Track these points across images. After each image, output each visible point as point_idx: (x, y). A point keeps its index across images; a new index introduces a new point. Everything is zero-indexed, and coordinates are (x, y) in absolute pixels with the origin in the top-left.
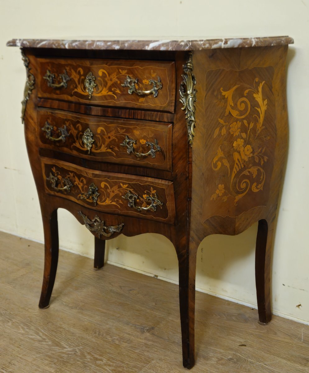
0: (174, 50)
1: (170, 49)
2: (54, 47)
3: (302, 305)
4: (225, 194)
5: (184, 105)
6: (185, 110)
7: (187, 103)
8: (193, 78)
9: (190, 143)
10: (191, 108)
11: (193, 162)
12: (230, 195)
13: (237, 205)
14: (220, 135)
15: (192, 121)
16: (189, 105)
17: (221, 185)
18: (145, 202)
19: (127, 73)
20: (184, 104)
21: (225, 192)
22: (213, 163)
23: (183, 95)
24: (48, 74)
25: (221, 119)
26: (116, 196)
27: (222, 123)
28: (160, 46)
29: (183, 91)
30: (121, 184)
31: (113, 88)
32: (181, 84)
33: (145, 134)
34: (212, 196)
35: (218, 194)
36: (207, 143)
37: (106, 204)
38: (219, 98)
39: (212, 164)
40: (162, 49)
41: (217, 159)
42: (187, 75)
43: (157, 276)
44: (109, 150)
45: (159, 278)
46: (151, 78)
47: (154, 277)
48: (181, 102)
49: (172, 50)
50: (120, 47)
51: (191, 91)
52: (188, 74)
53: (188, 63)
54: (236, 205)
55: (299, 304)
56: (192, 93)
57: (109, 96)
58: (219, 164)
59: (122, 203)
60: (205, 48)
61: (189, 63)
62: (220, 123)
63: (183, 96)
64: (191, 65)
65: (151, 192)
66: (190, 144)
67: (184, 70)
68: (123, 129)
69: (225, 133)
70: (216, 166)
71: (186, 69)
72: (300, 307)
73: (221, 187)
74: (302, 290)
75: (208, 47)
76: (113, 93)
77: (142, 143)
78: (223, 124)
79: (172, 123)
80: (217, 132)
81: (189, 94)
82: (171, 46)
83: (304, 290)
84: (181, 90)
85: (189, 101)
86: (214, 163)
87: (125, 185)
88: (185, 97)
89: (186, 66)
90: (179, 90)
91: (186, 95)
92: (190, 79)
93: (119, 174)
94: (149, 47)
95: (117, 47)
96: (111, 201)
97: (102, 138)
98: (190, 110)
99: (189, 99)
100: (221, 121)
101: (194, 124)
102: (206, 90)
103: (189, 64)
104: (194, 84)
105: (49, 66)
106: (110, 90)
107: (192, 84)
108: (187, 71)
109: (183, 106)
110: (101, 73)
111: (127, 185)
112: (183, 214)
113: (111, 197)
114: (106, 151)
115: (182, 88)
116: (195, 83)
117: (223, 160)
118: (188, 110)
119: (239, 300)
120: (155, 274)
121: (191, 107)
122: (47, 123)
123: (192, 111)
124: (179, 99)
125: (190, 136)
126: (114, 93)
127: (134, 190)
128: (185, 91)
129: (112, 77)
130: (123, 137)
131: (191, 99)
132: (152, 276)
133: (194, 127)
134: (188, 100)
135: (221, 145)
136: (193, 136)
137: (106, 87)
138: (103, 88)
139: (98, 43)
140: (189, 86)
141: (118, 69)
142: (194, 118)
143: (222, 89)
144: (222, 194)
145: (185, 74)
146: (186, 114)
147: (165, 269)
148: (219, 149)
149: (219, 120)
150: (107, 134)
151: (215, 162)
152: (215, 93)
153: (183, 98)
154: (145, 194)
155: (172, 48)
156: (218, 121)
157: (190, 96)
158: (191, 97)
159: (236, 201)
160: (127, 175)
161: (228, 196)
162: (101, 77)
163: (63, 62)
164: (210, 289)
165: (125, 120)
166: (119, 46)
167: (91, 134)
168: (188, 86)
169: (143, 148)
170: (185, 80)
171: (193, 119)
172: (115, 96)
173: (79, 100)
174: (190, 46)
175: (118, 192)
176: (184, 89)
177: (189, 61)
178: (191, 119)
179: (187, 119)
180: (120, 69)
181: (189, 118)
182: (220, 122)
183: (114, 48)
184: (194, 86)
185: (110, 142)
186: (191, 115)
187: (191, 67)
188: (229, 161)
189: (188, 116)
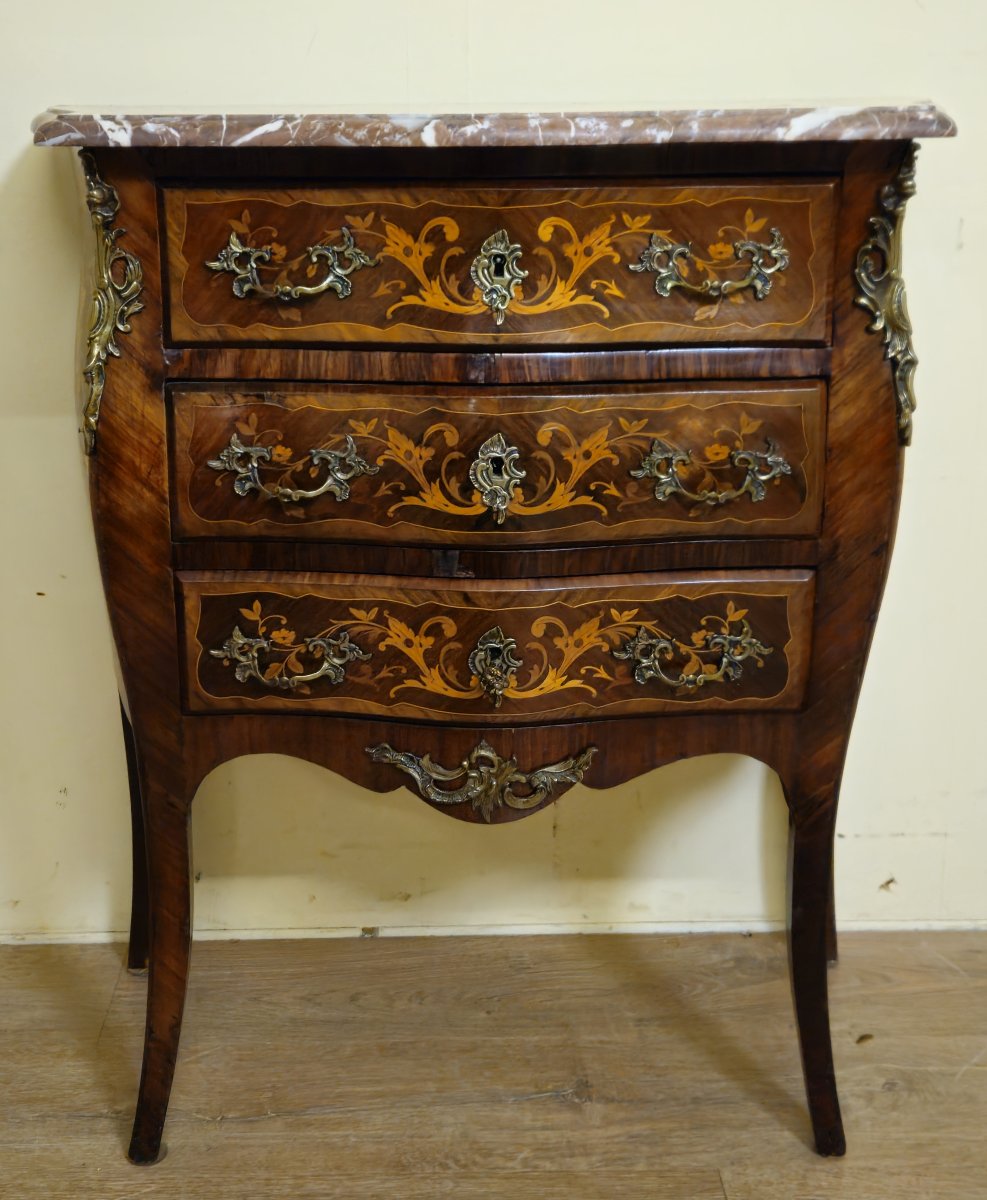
2: (344, 141)
3: (896, 879)
5: (881, 315)
6: (883, 330)
18: (694, 657)
19: (652, 225)
20: (879, 310)
23: (876, 284)
24: (237, 248)
26: (591, 657)
28: (835, 126)
29: (872, 269)
30: (614, 612)
31: (595, 281)
32: (866, 249)
33: (724, 427)
37: (541, 693)
40: (849, 134)
43: (371, 931)
44: (586, 500)
45: (382, 933)
46: (745, 235)
47: (361, 939)
48: (864, 306)
52: (898, 213)
53: (906, 179)
55: (887, 879)
57: (579, 309)
59: (609, 678)
63: (872, 288)
65: (725, 618)
66: (906, 438)
67: (887, 202)
68: (640, 419)
71: (893, 200)
72: (891, 885)
74: (897, 835)
76: (595, 300)
77: (714, 459)
79: (825, 378)
81: (898, 280)
83: (903, 834)
84: (864, 269)
85: (899, 302)
87: (626, 613)
88: (879, 289)
89: (893, 190)
90: (857, 270)
91: (886, 284)
93: (605, 578)
94: (794, 132)
95: (662, 136)
96: (565, 678)
97: (558, 458)
99: (899, 296)
103: (909, 183)
105: (239, 219)
106: (582, 286)
108: (896, 205)
109: (875, 318)
110: (551, 230)
111: (635, 611)
112: (843, 668)
113: (565, 665)
114: (573, 503)
115: (870, 261)
118: (896, 330)
119: (692, 922)
120: (362, 926)
122: (240, 436)
124: (856, 298)
125: (908, 411)
126: (600, 298)
127: (662, 624)
129: (589, 241)
130: (640, 448)
132: (357, 933)
137: (565, 278)
138: (554, 285)
139: (583, 124)
140: (897, 252)
141: (618, 211)
146: (888, 343)
147: (407, 897)
150: (579, 445)
153: (872, 292)
154: (700, 628)
160: (636, 575)
162: (549, 246)
163: (330, 199)
164: (585, 917)
165: (641, 386)
167: (512, 452)
168: (892, 253)
169: (714, 474)
170: (884, 236)
172: (604, 309)
173: (433, 335)
175: (599, 642)
179: (894, 358)
180: (626, 211)
181: (902, 354)
183: (655, 137)
185: (591, 470)
189: (899, 348)
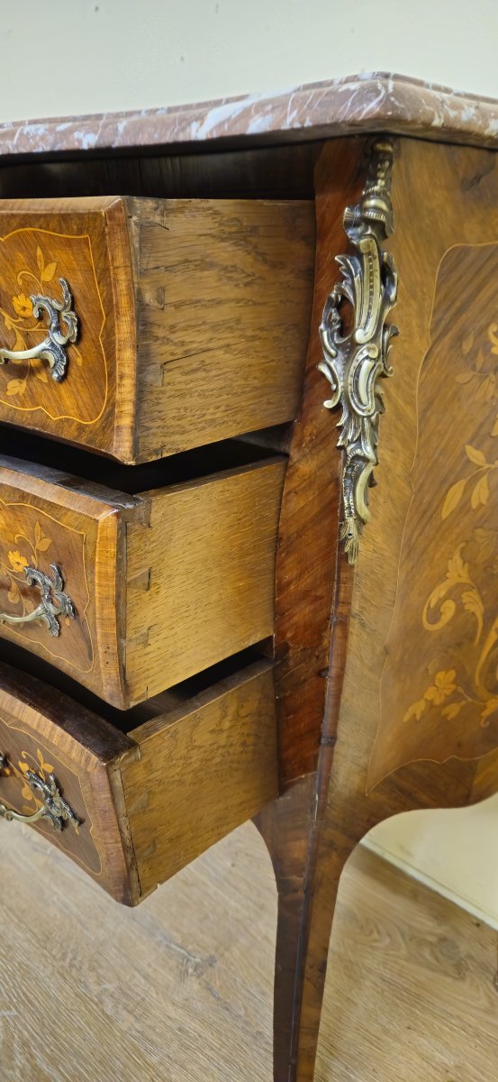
0: (308, 123)
1: (290, 121)
4: (454, 698)
5: (336, 391)
6: (337, 410)
7: (350, 380)
8: (386, 273)
9: (347, 549)
10: (367, 406)
11: (352, 619)
12: (470, 700)
13: (488, 723)
14: (464, 506)
15: (366, 460)
16: (357, 393)
17: (446, 673)
20: (336, 382)
21: (455, 692)
22: (429, 607)
23: (338, 346)
25: (477, 448)
27: (480, 463)
28: (246, 114)
29: (337, 327)
32: (330, 298)
34: (410, 709)
35: (432, 701)
36: (414, 539)
38: (479, 366)
39: (425, 610)
40: (257, 126)
41: (442, 594)
42: (360, 256)
48: (323, 375)
49: (297, 125)
50: (100, 137)
51: (371, 329)
52: (363, 250)
53: (368, 197)
54: (483, 726)
56: (374, 339)
58: (449, 609)
60: (457, 119)
61: (378, 195)
62: (469, 461)
63: (333, 352)
64: (384, 206)
66: (347, 554)
67: (350, 232)
69: (484, 502)
70: (435, 615)
71: (359, 230)
73: (445, 679)
75: (470, 122)
78: (481, 467)
80: (454, 496)
81: (363, 345)
82: (293, 108)
84: (329, 325)
85: (357, 375)
86: (432, 606)
88: (341, 356)
89: (358, 214)
90: (322, 326)
91: (350, 348)
92: (371, 274)
94: (200, 132)
98: (360, 412)
99: (360, 366)
100: (476, 456)
101: (371, 475)
102: (432, 332)
103: (372, 202)
104: (386, 300)
107: (378, 300)
108: (361, 236)
109: (330, 394)
115: (335, 316)
116: (392, 296)
117: (463, 596)
118: (352, 412)
121: (364, 399)
123: (369, 417)
124: (317, 363)
125: (351, 521)
128: (346, 328)
131: (367, 365)
133: (371, 482)
134: (352, 371)
135: (462, 545)
136: (361, 522)
140: (366, 307)
142: (375, 447)
143: (493, 328)
144: (443, 697)
145: (353, 251)
146: (340, 428)
148: (457, 557)
149: (469, 449)
151: (436, 605)
152: (467, 346)
153: (332, 357)
155: (301, 119)
156: (464, 453)
157: (366, 353)
158: (367, 357)
159: (486, 713)
161: (463, 703)
166: (95, 133)
168: (358, 307)
170: (350, 282)
171: (367, 451)
174: (388, 96)
176: (342, 322)
177: (376, 188)
178: (358, 451)
179: (342, 448)
181: (353, 446)
182: (472, 459)
184: (387, 311)
186: (363, 432)
187: (382, 218)
188: (482, 598)
189: (349, 437)
